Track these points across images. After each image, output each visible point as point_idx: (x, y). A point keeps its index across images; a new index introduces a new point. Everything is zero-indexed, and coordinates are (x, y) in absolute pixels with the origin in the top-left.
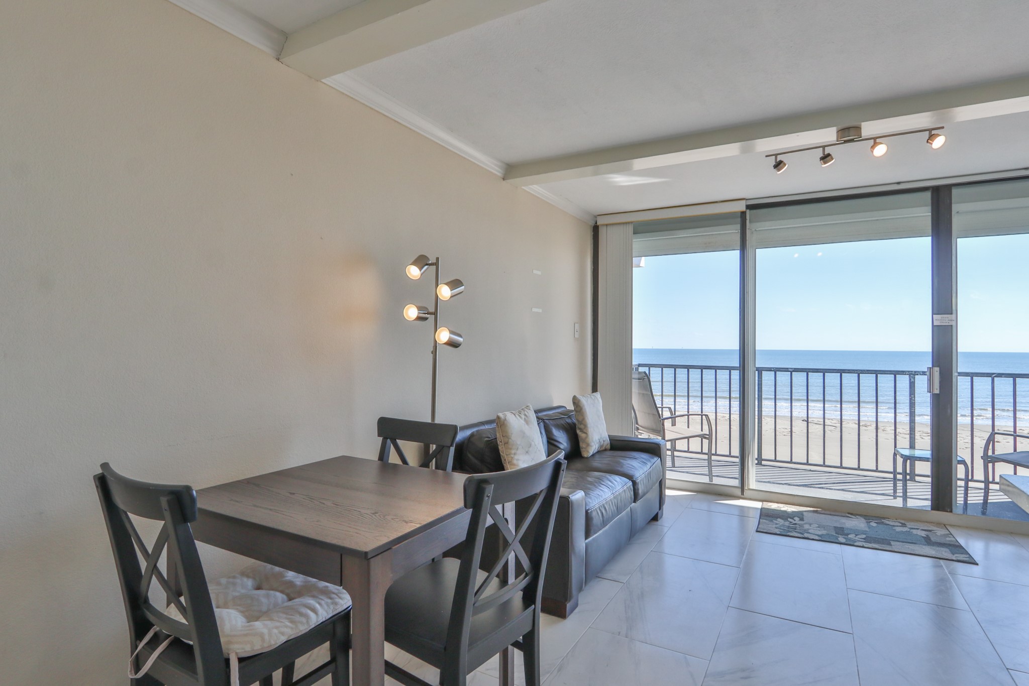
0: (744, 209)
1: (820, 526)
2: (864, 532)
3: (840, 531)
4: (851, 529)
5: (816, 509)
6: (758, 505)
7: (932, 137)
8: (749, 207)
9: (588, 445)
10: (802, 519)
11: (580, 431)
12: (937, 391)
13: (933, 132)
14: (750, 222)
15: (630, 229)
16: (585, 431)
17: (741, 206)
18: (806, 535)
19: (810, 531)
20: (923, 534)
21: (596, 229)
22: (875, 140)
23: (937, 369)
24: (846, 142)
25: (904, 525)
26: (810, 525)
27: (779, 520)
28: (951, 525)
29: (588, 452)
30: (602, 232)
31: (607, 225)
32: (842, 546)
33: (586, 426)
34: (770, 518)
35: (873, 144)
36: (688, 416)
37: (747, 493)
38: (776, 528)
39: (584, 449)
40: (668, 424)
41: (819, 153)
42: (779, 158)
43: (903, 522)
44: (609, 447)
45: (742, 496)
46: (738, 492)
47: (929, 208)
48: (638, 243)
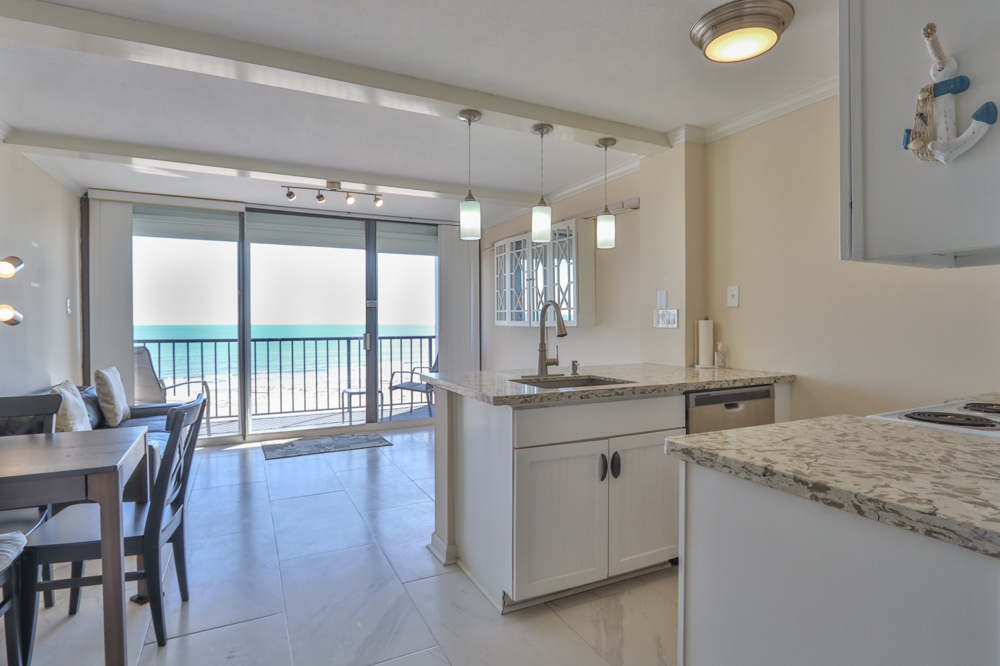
0: (243, 210)
1: (306, 447)
2: (333, 444)
3: (319, 446)
4: (325, 444)
5: (299, 438)
6: (259, 444)
7: (376, 200)
8: (247, 209)
9: (116, 415)
10: (293, 446)
11: (106, 403)
12: (368, 349)
13: (377, 197)
14: (247, 221)
15: (130, 208)
16: (112, 402)
17: (241, 208)
18: (300, 454)
19: (301, 451)
20: (365, 437)
21: (85, 202)
22: (349, 193)
23: (368, 334)
24: (332, 190)
25: (353, 435)
26: (300, 447)
27: (277, 449)
28: (376, 430)
29: (116, 421)
30: (93, 207)
31: (100, 200)
32: (324, 454)
33: (112, 397)
34: (272, 450)
35: (346, 196)
37: (247, 438)
38: (279, 454)
39: (111, 420)
41: (316, 193)
43: (352, 434)
44: (130, 416)
45: (244, 441)
46: (241, 439)
47: (364, 232)
48: (137, 222)
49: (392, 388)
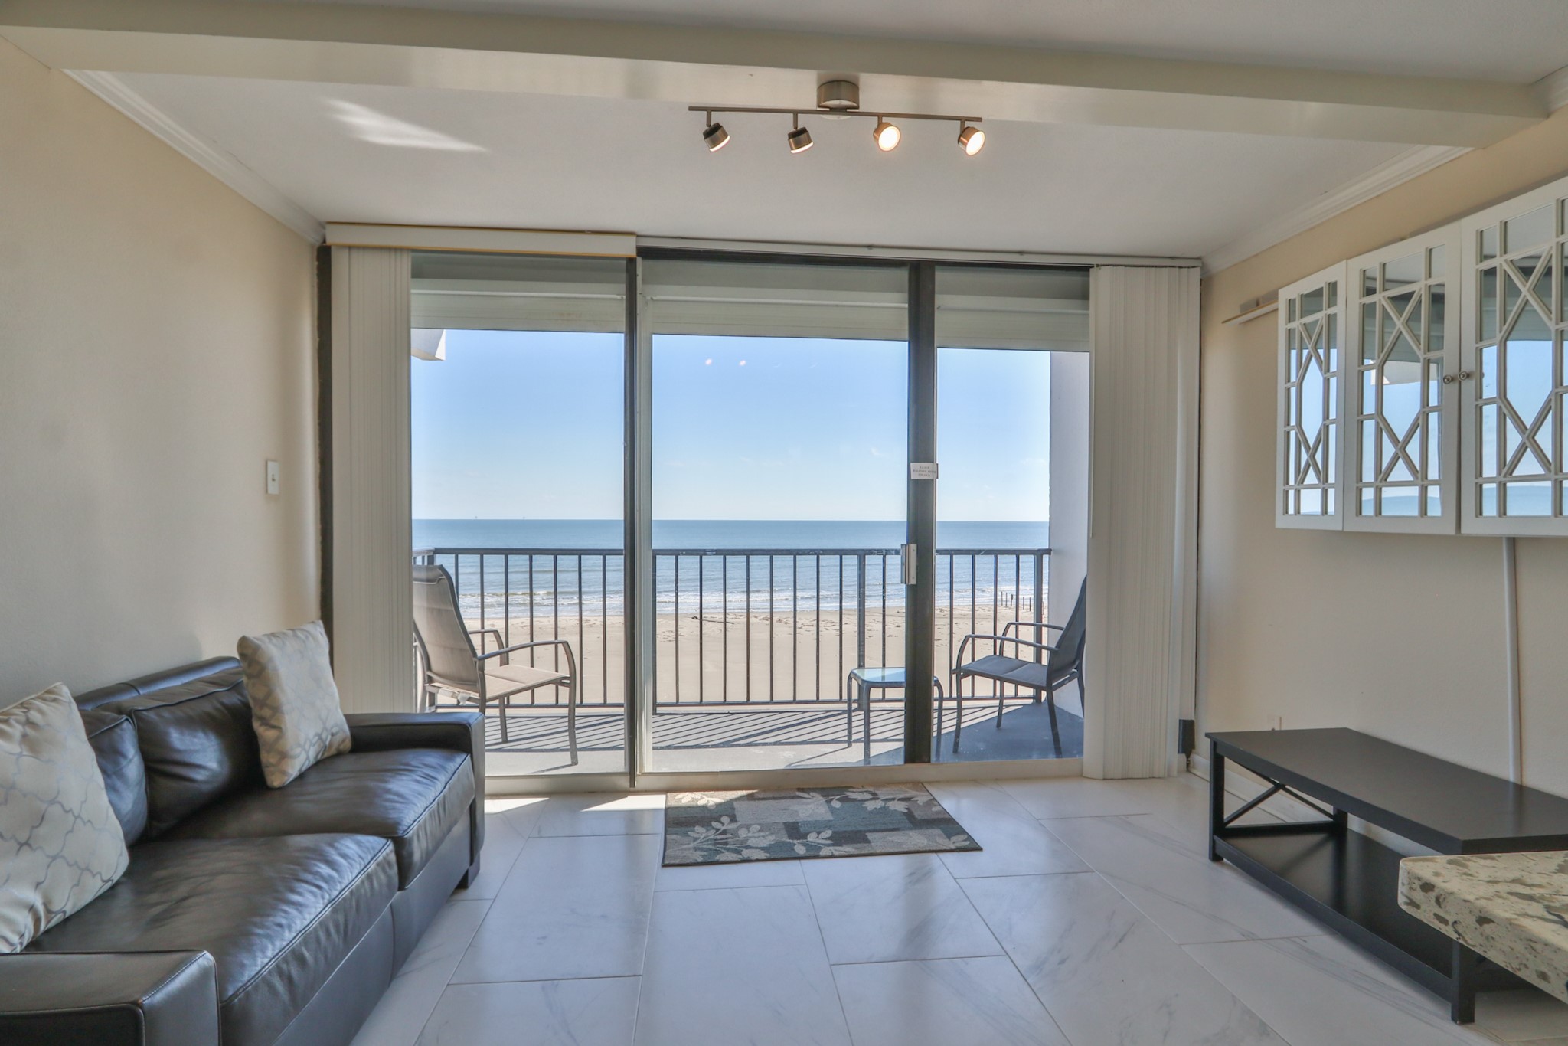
0: (633, 253)
1: (765, 828)
2: (827, 825)
3: (794, 830)
4: (808, 823)
5: (751, 791)
6: (658, 802)
7: (965, 133)
8: (645, 253)
9: (284, 756)
10: (733, 819)
11: (261, 725)
12: (913, 582)
13: (968, 124)
14: (644, 281)
15: (405, 263)
16: (273, 722)
17: (627, 248)
18: (746, 853)
19: (750, 843)
20: (901, 807)
21: (324, 255)
22: (882, 120)
23: (913, 547)
24: (834, 110)
25: (875, 797)
26: (748, 827)
27: (698, 828)
28: (930, 783)
29: (284, 773)
30: (340, 263)
31: (350, 248)
32: (803, 861)
33: (276, 710)
34: (683, 829)
35: (875, 125)
36: (532, 647)
37: (640, 783)
38: (696, 849)
39: (272, 769)
40: (492, 665)
41: (787, 124)
42: (716, 117)
43: (871, 789)
44: (348, 744)
45: (632, 789)
46: (624, 782)
47: (905, 296)
48: (423, 296)
49: (960, 673)
